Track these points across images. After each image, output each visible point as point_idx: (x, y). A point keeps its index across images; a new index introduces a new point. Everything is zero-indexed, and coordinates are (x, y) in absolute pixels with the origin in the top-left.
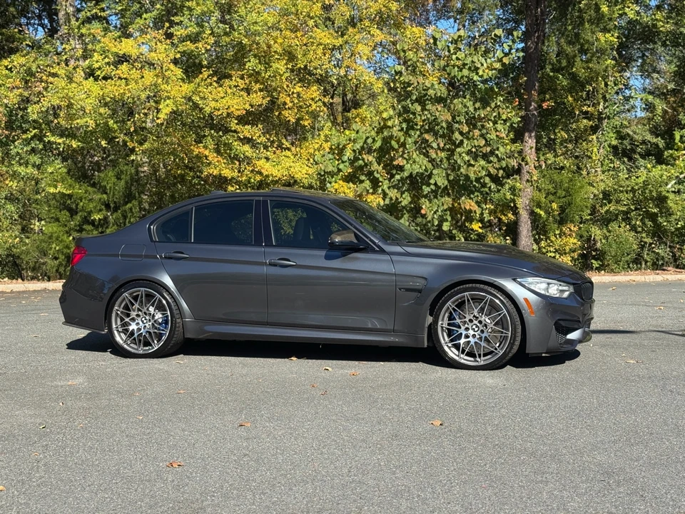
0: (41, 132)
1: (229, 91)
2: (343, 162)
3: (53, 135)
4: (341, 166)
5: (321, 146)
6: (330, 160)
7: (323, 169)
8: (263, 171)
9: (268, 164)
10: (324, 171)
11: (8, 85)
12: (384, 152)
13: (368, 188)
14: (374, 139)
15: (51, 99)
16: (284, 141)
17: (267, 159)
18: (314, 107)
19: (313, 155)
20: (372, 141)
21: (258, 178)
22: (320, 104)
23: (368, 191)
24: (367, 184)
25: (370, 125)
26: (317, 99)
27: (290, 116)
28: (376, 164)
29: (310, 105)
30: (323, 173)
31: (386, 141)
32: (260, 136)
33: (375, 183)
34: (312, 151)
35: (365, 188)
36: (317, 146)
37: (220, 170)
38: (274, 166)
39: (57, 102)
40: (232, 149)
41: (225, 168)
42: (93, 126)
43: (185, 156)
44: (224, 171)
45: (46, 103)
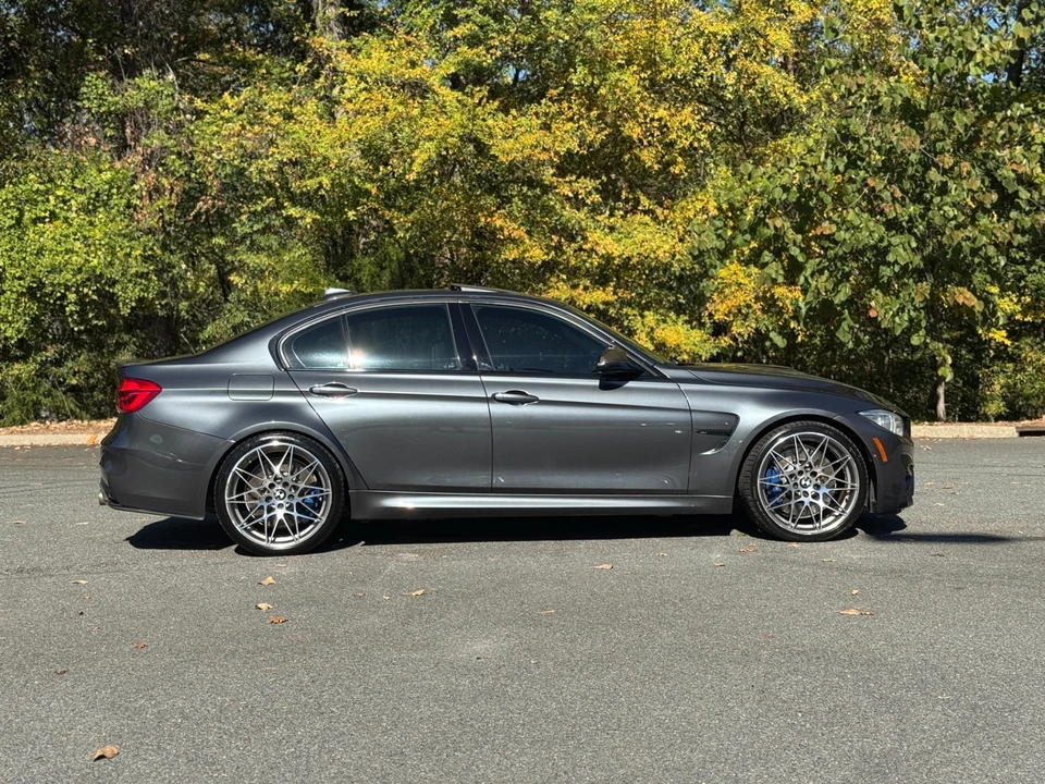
0: (277, 201)
2: (740, 232)
3: (294, 205)
4: (739, 240)
6: (717, 229)
7: (696, 245)
8: (597, 249)
9: (610, 237)
10: (699, 249)
11: (223, 132)
13: (775, 276)
14: (785, 189)
15: (282, 150)
16: (643, 199)
17: (611, 229)
20: (781, 192)
21: (596, 261)
22: (700, 135)
23: (774, 281)
24: (774, 269)
25: (774, 165)
26: (693, 128)
27: (652, 159)
28: (791, 231)
30: (697, 253)
32: (590, 193)
34: (691, 214)
35: (770, 275)
36: (701, 205)
37: (524, 252)
38: (620, 240)
39: (291, 154)
40: (553, 215)
41: (532, 247)
42: (328, 188)
43: (467, 230)
44: (531, 254)
45: (278, 157)
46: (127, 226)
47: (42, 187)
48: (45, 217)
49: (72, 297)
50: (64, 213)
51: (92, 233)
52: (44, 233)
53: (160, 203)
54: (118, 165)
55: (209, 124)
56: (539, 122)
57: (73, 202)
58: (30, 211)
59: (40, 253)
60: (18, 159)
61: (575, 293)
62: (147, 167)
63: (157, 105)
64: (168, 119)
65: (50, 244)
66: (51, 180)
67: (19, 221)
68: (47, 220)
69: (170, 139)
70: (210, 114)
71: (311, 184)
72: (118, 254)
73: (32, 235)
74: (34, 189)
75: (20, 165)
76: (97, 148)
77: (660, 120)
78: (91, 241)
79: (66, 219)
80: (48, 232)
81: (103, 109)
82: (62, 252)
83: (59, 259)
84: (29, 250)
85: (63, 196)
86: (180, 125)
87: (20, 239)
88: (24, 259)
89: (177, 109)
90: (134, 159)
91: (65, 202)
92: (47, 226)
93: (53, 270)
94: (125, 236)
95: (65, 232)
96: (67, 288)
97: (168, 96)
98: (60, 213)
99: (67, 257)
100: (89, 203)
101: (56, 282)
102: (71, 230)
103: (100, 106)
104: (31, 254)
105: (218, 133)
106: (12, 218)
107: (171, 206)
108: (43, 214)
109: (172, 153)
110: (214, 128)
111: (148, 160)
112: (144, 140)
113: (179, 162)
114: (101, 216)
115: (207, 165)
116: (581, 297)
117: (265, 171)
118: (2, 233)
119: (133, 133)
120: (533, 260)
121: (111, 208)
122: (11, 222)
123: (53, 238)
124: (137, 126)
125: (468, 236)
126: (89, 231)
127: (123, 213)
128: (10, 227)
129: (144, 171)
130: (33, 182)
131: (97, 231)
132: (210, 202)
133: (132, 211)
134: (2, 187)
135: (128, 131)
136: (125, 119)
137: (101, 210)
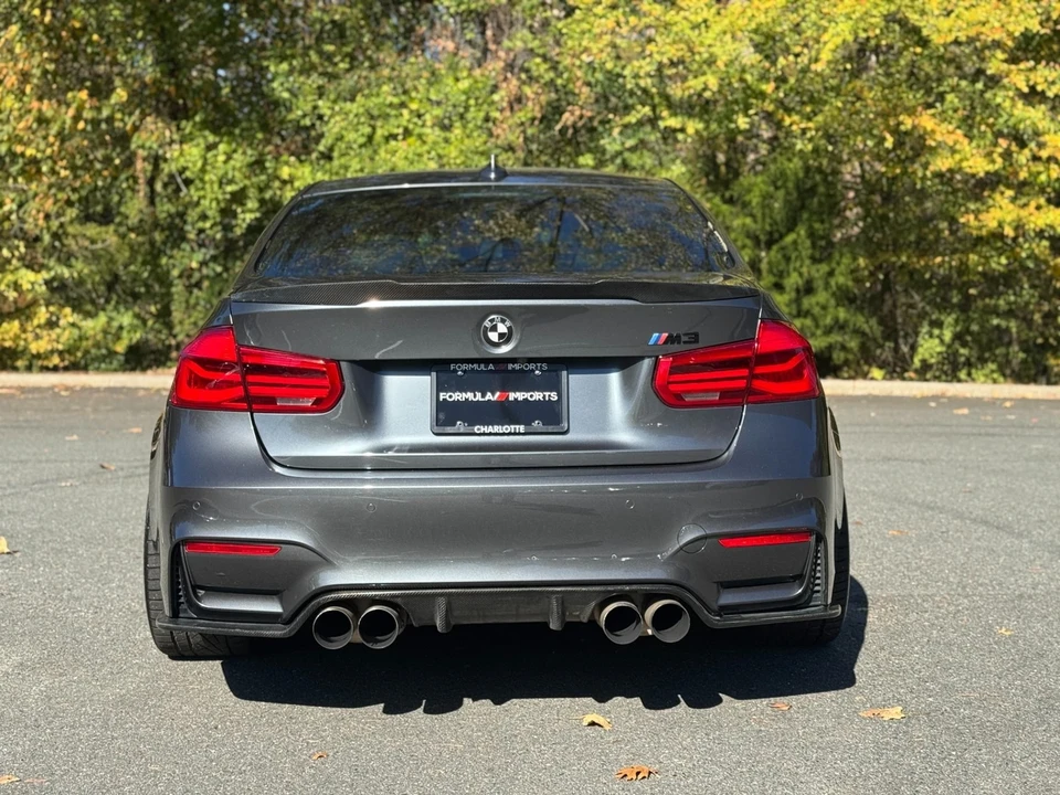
0: (654, 108)
3: (674, 114)
11: (595, 30)
15: (661, 48)
21: (1056, 172)
37: (961, 160)
39: (673, 52)
40: (1001, 116)
41: (972, 155)
42: (715, 89)
43: (888, 136)
44: (971, 163)
45: (657, 57)
46: (485, 143)
47: (396, 100)
48: (397, 135)
50: (417, 131)
51: (446, 152)
52: (396, 151)
53: (522, 116)
54: (477, 72)
55: (580, 22)
57: (428, 117)
58: (382, 127)
60: (372, 68)
61: (1024, 213)
62: (509, 75)
64: (533, 17)
65: (402, 164)
66: (405, 92)
67: (370, 138)
68: (400, 137)
69: (535, 39)
70: (580, 9)
71: (695, 84)
73: (383, 154)
74: (388, 102)
75: (373, 76)
76: (455, 54)
78: (445, 160)
79: (420, 136)
80: (400, 152)
81: (463, 7)
84: (380, 171)
85: (418, 110)
86: (545, 23)
87: (372, 159)
90: (494, 66)
91: (419, 116)
92: (400, 144)
94: (482, 153)
95: (419, 151)
98: (414, 129)
100: (445, 117)
102: (426, 148)
103: (458, 4)
105: (590, 31)
106: (363, 135)
107: (533, 119)
108: (396, 131)
109: (538, 55)
110: (585, 26)
111: (510, 67)
112: (506, 43)
113: (544, 67)
114: (457, 131)
115: (575, 69)
116: (1032, 218)
117: (642, 74)
118: (352, 153)
119: (494, 35)
120: (974, 171)
121: (468, 122)
122: (362, 140)
123: (406, 158)
124: (499, 27)
125: (889, 144)
126: (444, 148)
127: (481, 127)
128: (361, 146)
129: (506, 79)
130: (387, 94)
131: (452, 148)
132: (578, 113)
133: (490, 125)
134: (353, 100)
135: (489, 33)
136: (487, 19)
137: (458, 124)
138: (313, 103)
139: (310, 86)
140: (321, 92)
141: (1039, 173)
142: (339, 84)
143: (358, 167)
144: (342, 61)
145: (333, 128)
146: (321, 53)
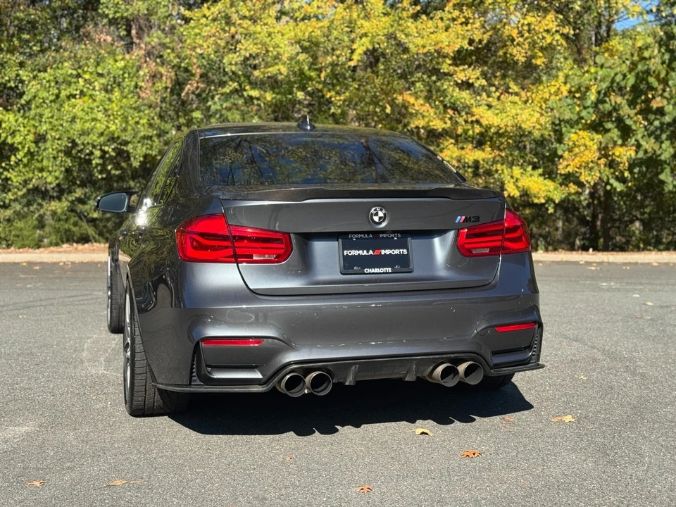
0: (240, 85)
1: (441, 24)
2: (585, 108)
3: (253, 88)
4: (584, 114)
5: (559, 89)
6: (568, 105)
7: (558, 116)
8: (482, 120)
9: (489, 112)
10: (559, 119)
11: (203, 34)
12: (639, 93)
13: (615, 139)
14: (625, 76)
15: (247, 47)
16: (512, 84)
17: (490, 106)
18: (549, 40)
19: (546, 101)
20: (622, 77)
21: (478, 129)
22: (558, 37)
23: (615, 143)
24: (615, 133)
25: (620, 58)
26: (554, 30)
27: (519, 54)
28: (627, 107)
29: (544, 38)
30: (557, 122)
31: (643, 77)
32: (478, 78)
33: (626, 132)
34: (547, 96)
35: (612, 138)
36: (554, 89)
37: (429, 122)
38: (497, 114)
39: (254, 50)
40: (447, 96)
41: (434, 119)
42: (285, 74)
43: (388, 106)
44: (434, 123)
45: (243, 52)
46: (136, 102)
47: (74, 72)
48: (76, 95)
49: (98, 153)
50: (90, 92)
51: (110, 107)
52: (76, 106)
53: (159, 86)
54: (127, 57)
55: (193, 28)
56: (443, 24)
57: (96, 84)
58: (65, 89)
59: (73, 120)
60: (57, 51)
61: (463, 152)
62: (148, 59)
63: (157, 13)
64: (165, 23)
65: (80, 114)
66: (80, 67)
67: (58, 96)
68: (78, 97)
69: (167, 37)
70: (194, 20)
71: (272, 70)
72: (130, 122)
73: (66, 107)
74: (69, 73)
75: (58, 56)
76: (112, 45)
77: (529, 25)
78: (110, 112)
79: (91, 96)
80: (78, 106)
81: (118, 15)
82: (89, 120)
83: (87, 125)
84: (65, 118)
85: (89, 79)
86: (173, 28)
87: (59, 110)
88: (62, 125)
89: (171, 15)
90: (138, 53)
91: (90, 83)
92: (78, 101)
93: (84, 133)
94: (135, 109)
95: (91, 106)
96: (94, 147)
97: (164, 6)
98: (87, 91)
99: (93, 124)
100: (108, 85)
101: (85, 142)
102: (95, 104)
103: (115, 13)
104: (67, 121)
105: (200, 34)
106: (53, 94)
107: (166, 88)
108: (75, 92)
109: (168, 48)
110: (197, 31)
111: (149, 54)
112: (147, 39)
113: (172, 56)
114: (117, 94)
115: (192, 57)
116: (467, 156)
117: (233, 62)
118: (45, 105)
119: (137, 33)
120: (435, 128)
121: (124, 88)
122: (52, 98)
123: (83, 110)
124: (140, 28)
125: (388, 110)
126: (108, 105)
127: (133, 92)
128: (51, 102)
129: (146, 61)
130: (68, 68)
131: (114, 105)
132: (195, 85)
133: (138, 90)
134: (45, 71)
135: (134, 32)
136: (132, 23)
137: (116, 89)
138: (16, 72)
139: (14, 61)
140: (22, 65)
141: (468, 130)
142: (35, 61)
143: (50, 115)
144: (35, 45)
145: (32, 88)
146: (20, 39)
